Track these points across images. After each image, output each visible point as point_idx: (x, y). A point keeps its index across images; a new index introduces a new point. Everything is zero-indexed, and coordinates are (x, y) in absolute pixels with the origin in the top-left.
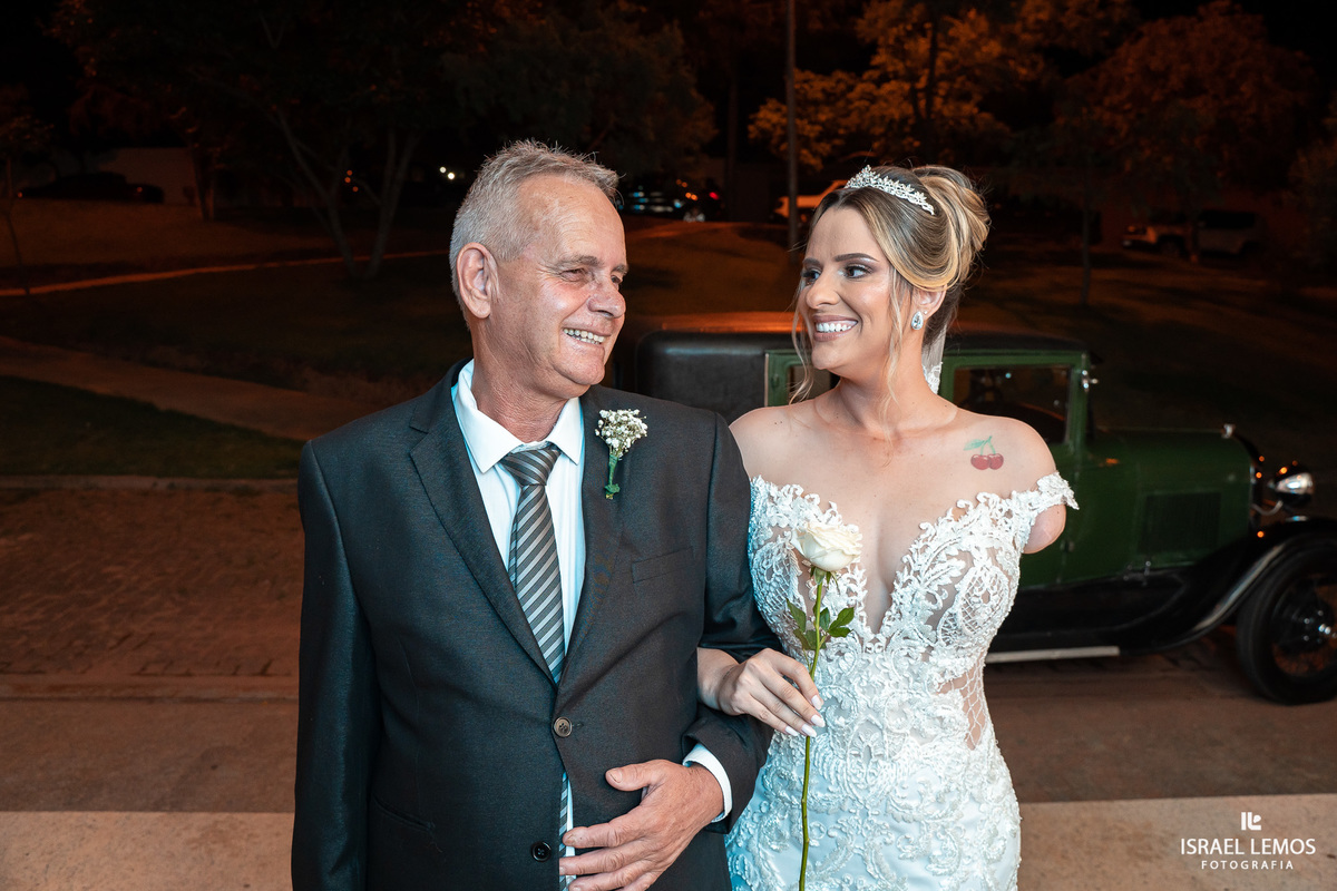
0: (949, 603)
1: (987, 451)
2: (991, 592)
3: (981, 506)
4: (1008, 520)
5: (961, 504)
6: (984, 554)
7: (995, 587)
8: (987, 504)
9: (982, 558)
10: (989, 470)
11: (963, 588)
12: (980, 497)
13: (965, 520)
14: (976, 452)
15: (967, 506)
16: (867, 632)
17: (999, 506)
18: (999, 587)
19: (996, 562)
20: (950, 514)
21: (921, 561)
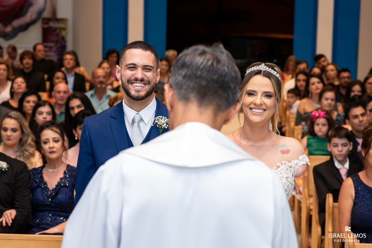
1: (285, 148)
2: (287, 189)
3: (284, 165)
4: (291, 169)
5: (278, 164)
6: (285, 179)
7: (288, 188)
8: (285, 164)
10: (286, 154)
12: (283, 162)
13: (279, 169)
14: (282, 149)
15: (280, 165)
17: (288, 165)
18: (289, 188)
19: (288, 181)
20: (275, 167)
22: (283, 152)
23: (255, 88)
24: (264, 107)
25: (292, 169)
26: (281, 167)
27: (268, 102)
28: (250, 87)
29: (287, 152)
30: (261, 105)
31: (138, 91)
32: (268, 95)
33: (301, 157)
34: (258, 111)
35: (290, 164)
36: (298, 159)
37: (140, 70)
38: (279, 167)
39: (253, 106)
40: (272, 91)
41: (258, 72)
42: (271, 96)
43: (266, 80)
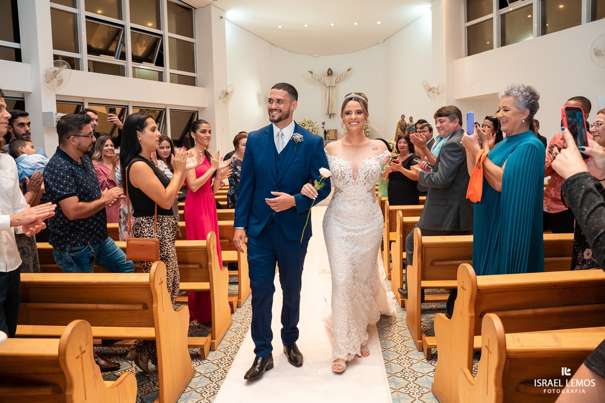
22: (373, 149)
23: (350, 109)
24: (357, 121)
25: (380, 160)
26: (372, 158)
27: (360, 117)
28: (347, 109)
29: (376, 149)
30: (355, 119)
31: (273, 116)
32: (359, 112)
33: (385, 152)
34: (355, 123)
35: (378, 157)
36: (383, 153)
37: (274, 102)
38: (370, 158)
39: (351, 121)
40: (361, 109)
41: (351, 99)
42: (361, 113)
43: (356, 103)
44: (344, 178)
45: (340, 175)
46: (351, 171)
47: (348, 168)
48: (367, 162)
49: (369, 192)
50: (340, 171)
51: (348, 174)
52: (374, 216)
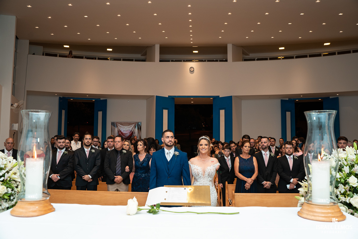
0: (209, 173)
1: (212, 161)
5: (210, 165)
8: (212, 165)
9: (212, 170)
11: (210, 172)
13: (211, 167)
16: (203, 177)
21: (207, 170)
22: (212, 162)
24: (205, 149)
25: (215, 167)
27: (207, 147)
28: (201, 143)
29: (213, 162)
30: (204, 148)
31: (170, 143)
32: (206, 145)
35: (214, 165)
36: (216, 164)
37: (170, 138)
39: (202, 149)
40: (207, 143)
41: (203, 139)
42: (207, 145)
43: (205, 141)
44: (199, 175)
45: (197, 173)
46: (202, 172)
47: (201, 170)
48: (209, 168)
49: (210, 181)
50: (197, 172)
51: (201, 173)
52: (213, 193)
